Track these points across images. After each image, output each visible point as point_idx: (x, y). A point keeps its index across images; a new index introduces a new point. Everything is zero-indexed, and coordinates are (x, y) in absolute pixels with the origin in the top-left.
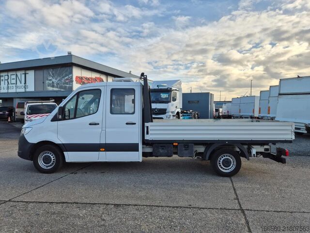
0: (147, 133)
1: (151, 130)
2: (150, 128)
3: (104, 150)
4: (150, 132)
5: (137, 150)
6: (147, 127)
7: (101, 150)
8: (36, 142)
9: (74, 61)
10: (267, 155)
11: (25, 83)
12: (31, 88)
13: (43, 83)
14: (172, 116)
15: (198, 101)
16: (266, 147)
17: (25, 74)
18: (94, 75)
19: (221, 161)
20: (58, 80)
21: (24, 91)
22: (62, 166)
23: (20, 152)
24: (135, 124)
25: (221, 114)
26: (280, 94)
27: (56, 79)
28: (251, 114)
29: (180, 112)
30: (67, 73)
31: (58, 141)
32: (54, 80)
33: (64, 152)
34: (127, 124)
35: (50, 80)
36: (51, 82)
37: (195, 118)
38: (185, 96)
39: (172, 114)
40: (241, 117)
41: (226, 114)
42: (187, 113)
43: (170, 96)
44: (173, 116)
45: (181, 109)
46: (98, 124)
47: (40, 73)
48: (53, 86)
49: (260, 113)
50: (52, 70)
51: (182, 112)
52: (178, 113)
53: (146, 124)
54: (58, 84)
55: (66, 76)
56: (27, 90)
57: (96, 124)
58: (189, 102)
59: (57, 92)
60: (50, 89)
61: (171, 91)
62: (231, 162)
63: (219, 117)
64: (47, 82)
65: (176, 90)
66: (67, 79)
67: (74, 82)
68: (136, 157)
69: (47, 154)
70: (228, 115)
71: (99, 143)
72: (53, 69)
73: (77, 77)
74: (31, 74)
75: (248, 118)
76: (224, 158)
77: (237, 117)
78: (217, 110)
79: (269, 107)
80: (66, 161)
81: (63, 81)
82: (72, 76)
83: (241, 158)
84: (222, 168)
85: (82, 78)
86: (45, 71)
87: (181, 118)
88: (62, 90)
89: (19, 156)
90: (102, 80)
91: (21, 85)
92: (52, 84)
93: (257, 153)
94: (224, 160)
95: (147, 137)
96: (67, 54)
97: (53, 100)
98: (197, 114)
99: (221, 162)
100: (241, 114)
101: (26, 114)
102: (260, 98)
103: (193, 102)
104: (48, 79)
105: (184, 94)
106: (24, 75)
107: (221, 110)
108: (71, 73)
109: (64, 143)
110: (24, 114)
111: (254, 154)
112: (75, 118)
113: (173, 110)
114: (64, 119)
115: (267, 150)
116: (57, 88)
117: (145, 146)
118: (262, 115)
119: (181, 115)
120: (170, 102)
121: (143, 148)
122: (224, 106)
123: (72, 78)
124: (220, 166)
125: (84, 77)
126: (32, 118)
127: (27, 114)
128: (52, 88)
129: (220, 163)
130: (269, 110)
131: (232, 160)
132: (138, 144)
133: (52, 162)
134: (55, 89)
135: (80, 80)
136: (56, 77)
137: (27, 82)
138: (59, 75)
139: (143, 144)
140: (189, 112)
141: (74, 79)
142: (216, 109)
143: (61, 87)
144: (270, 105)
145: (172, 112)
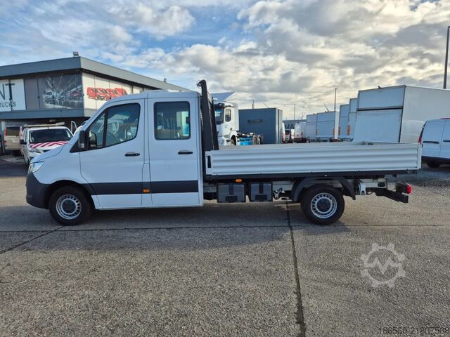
0: (209, 166)
1: (215, 161)
2: (212, 159)
3: (148, 191)
4: (213, 164)
5: (196, 190)
6: (209, 157)
7: (144, 191)
8: (51, 183)
9: (83, 66)
10: (381, 192)
11: (11, 98)
12: (20, 105)
13: (39, 97)
14: (225, 142)
15: (261, 121)
16: (381, 180)
17: (10, 85)
18: (114, 86)
19: (316, 202)
20: (61, 93)
21: (10, 110)
22: (91, 215)
23: (31, 196)
24: (191, 153)
25: (293, 138)
26: (359, 110)
27: (58, 92)
28: (331, 136)
29: (236, 135)
30: (74, 83)
31: (81, 180)
32: (55, 94)
33: (92, 196)
34: (180, 153)
35: (49, 93)
36: (51, 96)
37: (257, 144)
38: (242, 113)
39: (225, 139)
40: (318, 140)
41: (300, 137)
42: (245, 137)
43: (222, 114)
44: (228, 141)
45: (237, 132)
46: (139, 155)
47: (33, 83)
48: (54, 103)
49: (339, 134)
50: (50, 79)
51: (239, 136)
52: (233, 137)
53: (207, 153)
54: (61, 99)
55: (72, 88)
56: (15, 109)
57: (135, 155)
58: (249, 121)
59: (61, 110)
60: (50, 106)
61: (224, 108)
62: (329, 204)
63: (290, 141)
64: (44, 96)
65: (230, 106)
66: (75, 92)
67: (86, 97)
68: (195, 199)
69: (67, 199)
70: (302, 138)
71: (141, 181)
72: (52, 77)
73: (89, 89)
74: (19, 86)
75: (326, 141)
76: (320, 198)
77: (313, 141)
78: (288, 132)
79: (349, 126)
80: (96, 208)
81: (68, 94)
82: (82, 88)
83: (344, 196)
84: (316, 212)
85: (95, 90)
86: (40, 81)
87: (238, 143)
88: (68, 108)
89: (28, 202)
90: (124, 92)
91: (4, 101)
92: (52, 99)
93: (368, 190)
94: (320, 201)
95: (209, 171)
96: (72, 56)
97: (63, 123)
98: (260, 138)
99: (316, 205)
100: (318, 136)
101: (28, 143)
102: (340, 114)
103: (255, 122)
104: (45, 93)
105: (240, 111)
106: (8, 86)
107: (293, 131)
108: (80, 83)
109: (90, 182)
110: (26, 143)
111: (363, 192)
112: (104, 146)
113: (227, 134)
114: (88, 148)
115: (381, 184)
116: (60, 104)
117: (207, 184)
118: (342, 137)
119: (237, 139)
120: (222, 122)
121: (204, 187)
122: (297, 127)
123: (82, 91)
124: (314, 209)
125: (100, 89)
126: (39, 148)
127: (30, 143)
128: (53, 105)
129: (314, 206)
130: (349, 130)
131: (332, 201)
132: (197, 181)
133: (76, 209)
134: (57, 107)
135: (94, 93)
136: (58, 88)
137: (13, 97)
138: (62, 87)
139: (204, 182)
140: (248, 136)
141: (85, 92)
142: (286, 131)
143: (67, 104)
144: (349, 123)
145: (226, 136)
